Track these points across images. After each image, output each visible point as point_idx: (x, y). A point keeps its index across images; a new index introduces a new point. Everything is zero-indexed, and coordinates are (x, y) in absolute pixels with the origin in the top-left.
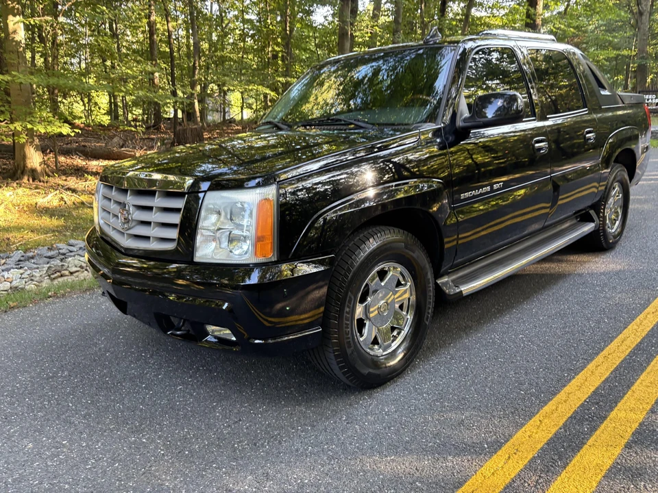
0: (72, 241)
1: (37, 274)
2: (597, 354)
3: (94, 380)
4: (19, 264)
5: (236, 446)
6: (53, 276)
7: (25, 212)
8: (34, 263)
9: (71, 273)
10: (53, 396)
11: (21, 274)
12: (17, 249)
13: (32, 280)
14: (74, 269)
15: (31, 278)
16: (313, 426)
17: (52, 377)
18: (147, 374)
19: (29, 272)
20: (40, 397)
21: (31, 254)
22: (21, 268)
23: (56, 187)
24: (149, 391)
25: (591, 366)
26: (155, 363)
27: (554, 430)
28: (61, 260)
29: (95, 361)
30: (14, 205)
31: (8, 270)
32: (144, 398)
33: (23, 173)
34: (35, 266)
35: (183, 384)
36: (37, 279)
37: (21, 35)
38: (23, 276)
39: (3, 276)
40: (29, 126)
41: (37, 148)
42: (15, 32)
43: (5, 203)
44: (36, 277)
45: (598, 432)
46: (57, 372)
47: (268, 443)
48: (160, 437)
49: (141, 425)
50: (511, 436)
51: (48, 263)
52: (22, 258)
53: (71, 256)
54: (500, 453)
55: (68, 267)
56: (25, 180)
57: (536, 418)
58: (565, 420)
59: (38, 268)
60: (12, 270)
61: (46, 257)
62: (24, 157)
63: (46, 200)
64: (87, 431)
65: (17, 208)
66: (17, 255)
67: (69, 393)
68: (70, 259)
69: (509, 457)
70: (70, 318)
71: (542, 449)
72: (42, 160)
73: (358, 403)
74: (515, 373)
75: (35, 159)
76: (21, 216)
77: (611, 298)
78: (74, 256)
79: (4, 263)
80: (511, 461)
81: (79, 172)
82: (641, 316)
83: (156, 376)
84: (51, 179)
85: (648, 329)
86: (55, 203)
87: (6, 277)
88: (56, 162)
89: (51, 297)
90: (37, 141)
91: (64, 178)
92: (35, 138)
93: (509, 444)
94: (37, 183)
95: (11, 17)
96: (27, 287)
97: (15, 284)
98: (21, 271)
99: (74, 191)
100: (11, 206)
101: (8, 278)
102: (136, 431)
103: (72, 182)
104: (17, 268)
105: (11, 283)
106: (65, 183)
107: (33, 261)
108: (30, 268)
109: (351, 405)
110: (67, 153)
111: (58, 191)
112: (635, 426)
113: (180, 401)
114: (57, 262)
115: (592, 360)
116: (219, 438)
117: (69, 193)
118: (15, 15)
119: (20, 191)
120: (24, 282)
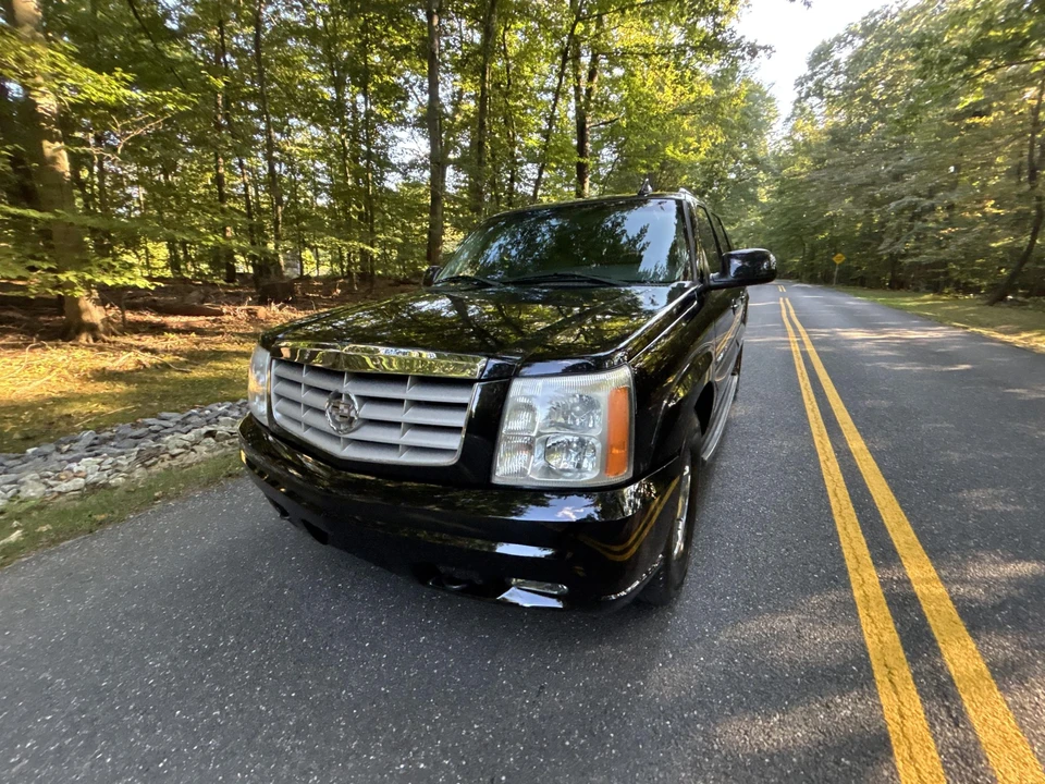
0: (165, 414)
1: (123, 461)
2: (830, 513)
3: (284, 645)
4: (92, 450)
5: (567, 743)
6: (148, 463)
7: (88, 380)
8: (114, 446)
9: (173, 456)
10: (224, 693)
11: (99, 464)
12: (85, 429)
13: (118, 471)
14: (177, 451)
15: (116, 469)
16: (644, 678)
17: (209, 652)
18: (361, 620)
19: (110, 460)
20: (201, 700)
21: (107, 434)
22: (97, 455)
23: (128, 348)
24: (382, 653)
25: (839, 529)
26: (363, 597)
27: (891, 625)
28: (154, 439)
29: (270, 607)
30: (71, 372)
31: (77, 460)
32: (379, 669)
33: (78, 332)
34: (119, 451)
35: (425, 630)
36: (125, 469)
37: (64, 165)
38: (103, 467)
39: (71, 470)
40: (88, 277)
41: (97, 303)
42: (54, 160)
43: (58, 370)
44: (122, 466)
45: (930, 620)
46: (216, 640)
47: (608, 727)
48: (444, 752)
49: (399, 731)
50: (864, 645)
51: (136, 445)
52: (96, 442)
53: (167, 434)
54: (878, 676)
55: (167, 449)
56: (83, 338)
57: (862, 613)
58: (887, 608)
59: (123, 454)
60: (84, 460)
61: (131, 437)
62: (79, 312)
63: (116, 364)
64: (314, 765)
65: (76, 375)
66: (87, 436)
67: (253, 683)
68: (168, 438)
69: (890, 681)
70: (202, 533)
71: (908, 660)
72: (104, 316)
73: (667, 625)
74: (787, 550)
75: (95, 314)
76: (84, 385)
77: (781, 447)
78: (172, 433)
79: (68, 450)
80: (899, 689)
81: (157, 330)
82: (822, 464)
83: (378, 622)
84: (119, 339)
85: (842, 478)
86: (131, 366)
87: (75, 470)
88: (124, 318)
89: (157, 498)
90: (96, 294)
91: (136, 337)
92: (94, 291)
93: (872, 657)
94: (100, 344)
95: (46, 143)
96: (112, 482)
97: (91, 478)
98: (98, 460)
99: (154, 351)
100: (66, 372)
101: (80, 472)
102: (399, 746)
103: (149, 341)
104: (90, 456)
105: (84, 478)
106: (140, 343)
107: (113, 444)
108: (110, 455)
109: (662, 630)
110: (134, 308)
111: (132, 354)
112: (950, 603)
113: (437, 667)
114: (150, 443)
115: (833, 522)
116: (534, 733)
117: (148, 354)
118: (53, 141)
119: (78, 353)
120: (105, 475)
